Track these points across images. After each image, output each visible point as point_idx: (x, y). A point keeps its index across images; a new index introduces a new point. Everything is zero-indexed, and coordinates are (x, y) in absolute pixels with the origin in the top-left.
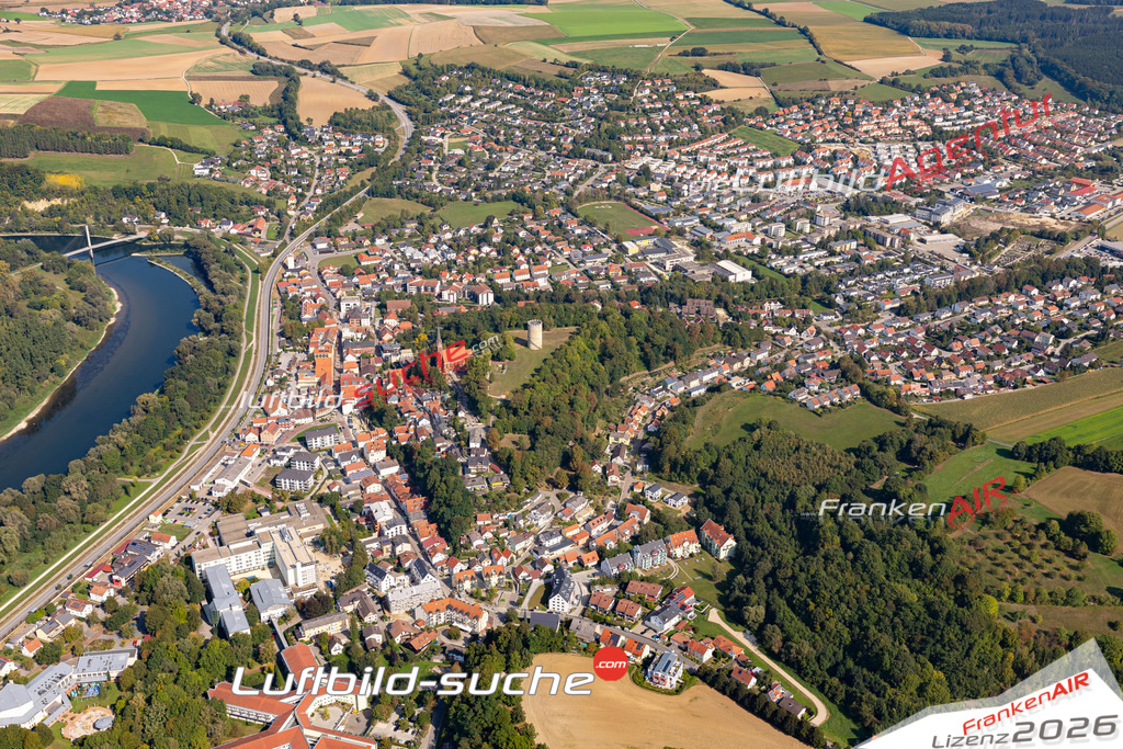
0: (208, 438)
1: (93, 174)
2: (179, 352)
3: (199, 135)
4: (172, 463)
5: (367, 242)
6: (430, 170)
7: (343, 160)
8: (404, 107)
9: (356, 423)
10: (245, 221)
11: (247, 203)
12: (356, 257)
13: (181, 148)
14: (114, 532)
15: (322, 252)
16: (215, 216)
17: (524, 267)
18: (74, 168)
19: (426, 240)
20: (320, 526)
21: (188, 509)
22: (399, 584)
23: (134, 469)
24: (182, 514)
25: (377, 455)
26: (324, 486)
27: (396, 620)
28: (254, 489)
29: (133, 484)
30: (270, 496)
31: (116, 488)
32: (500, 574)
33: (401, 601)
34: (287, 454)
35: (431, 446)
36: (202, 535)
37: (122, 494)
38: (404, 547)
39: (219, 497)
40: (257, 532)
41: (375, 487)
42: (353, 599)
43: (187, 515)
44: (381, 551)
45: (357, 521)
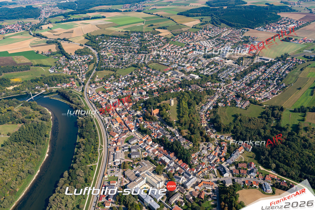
0: (103, 148)
1: (23, 77)
2: (79, 124)
3: (45, 62)
4: (98, 157)
5: (104, 83)
6: (108, 62)
7: (84, 63)
8: (91, 47)
9: (137, 134)
10: (69, 82)
11: (68, 78)
12: (104, 87)
13: (43, 66)
15: (94, 88)
16: (61, 83)
17: (148, 83)
19: (119, 80)
20: (152, 167)
21: (112, 171)
22: (183, 179)
23: (89, 161)
24: (112, 173)
25: (151, 143)
26: (143, 155)
27: (191, 191)
28: (126, 160)
29: (92, 167)
30: (131, 161)
31: (89, 169)
32: (207, 170)
33: (189, 185)
34: (127, 147)
35: (166, 138)
36: (122, 178)
37: (91, 170)
38: (178, 169)
39: (118, 165)
40: (141, 174)
41: (157, 152)
42: (178, 188)
43: (113, 173)
44: (172, 171)
45: (159, 163)
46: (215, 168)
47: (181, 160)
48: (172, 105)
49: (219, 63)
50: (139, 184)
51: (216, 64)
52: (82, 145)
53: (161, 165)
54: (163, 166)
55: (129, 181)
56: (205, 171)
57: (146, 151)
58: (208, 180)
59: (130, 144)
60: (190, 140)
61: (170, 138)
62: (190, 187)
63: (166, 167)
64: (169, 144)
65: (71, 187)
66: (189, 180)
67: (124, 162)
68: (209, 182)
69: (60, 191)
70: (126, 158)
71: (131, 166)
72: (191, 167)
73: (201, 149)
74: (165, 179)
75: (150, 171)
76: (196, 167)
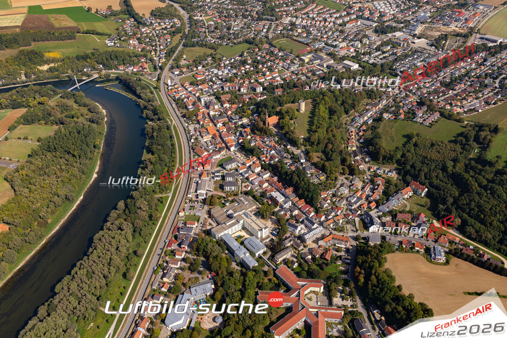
1: (64, 50)
2: (148, 132)
3: (100, 27)
4: (172, 185)
5: (195, 69)
6: (205, 32)
7: (165, 32)
9: (239, 155)
10: (137, 64)
11: (136, 57)
12: (193, 76)
13: (97, 34)
14: (167, 223)
15: (178, 75)
16: (124, 64)
17: (268, 73)
18: (55, 48)
19: (219, 65)
20: (255, 207)
21: (192, 207)
22: (301, 229)
23: (158, 190)
24: (191, 209)
25: (258, 169)
26: (243, 187)
27: (311, 247)
28: (215, 193)
29: (161, 198)
30: (224, 195)
31: (156, 201)
32: (343, 218)
33: (310, 238)
34: (220, 174)
35: (284, 163)
36: (205, 218)
37: (160, 203)
38: (296, 212)
39: (202, 199)
40: (235, 215)
41: (266, 185)
42: (290, 241)
43: (193, 210)
44: (286, 215)
45: (267, 201)
46: (357, 217)
47: (303, 200)
48: (301, 112)
49: (400, 44)
50: (230, 229)
51: (395, 44)
52: (149, 164)
53: (269, 205)
54: (273, 207)
55: (216, 224)
56: (338, 220)
57: (249, 182)
58: (341, 234)
59: (225, 169)
60: (323, 169)
61: (291, 165)
62: (310, 242)
63: (278, 208)
64: (286, 173)
65: (127, 224)
66: (310, 230)
67: (212, 196)
68: (343, 236)
69: (110, 228)
70: (215, 189)
71: (223, 202)
72: (317, 211)
73: (338, 186)
74: (273, 226)
75: (251, 212)
76: (326, 212)
